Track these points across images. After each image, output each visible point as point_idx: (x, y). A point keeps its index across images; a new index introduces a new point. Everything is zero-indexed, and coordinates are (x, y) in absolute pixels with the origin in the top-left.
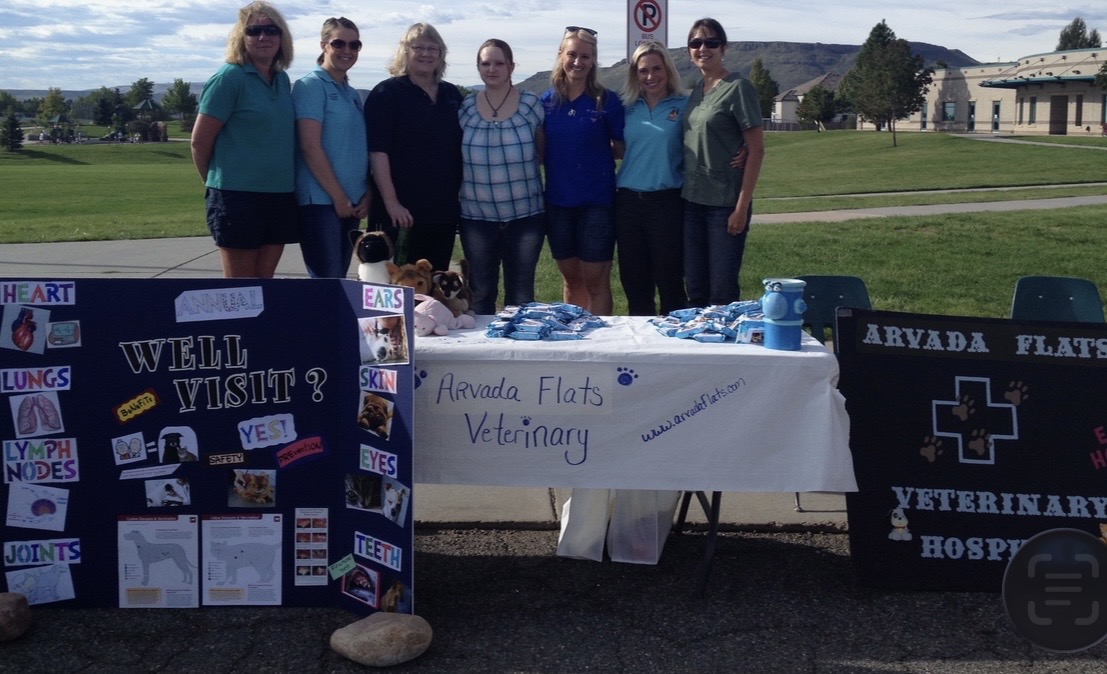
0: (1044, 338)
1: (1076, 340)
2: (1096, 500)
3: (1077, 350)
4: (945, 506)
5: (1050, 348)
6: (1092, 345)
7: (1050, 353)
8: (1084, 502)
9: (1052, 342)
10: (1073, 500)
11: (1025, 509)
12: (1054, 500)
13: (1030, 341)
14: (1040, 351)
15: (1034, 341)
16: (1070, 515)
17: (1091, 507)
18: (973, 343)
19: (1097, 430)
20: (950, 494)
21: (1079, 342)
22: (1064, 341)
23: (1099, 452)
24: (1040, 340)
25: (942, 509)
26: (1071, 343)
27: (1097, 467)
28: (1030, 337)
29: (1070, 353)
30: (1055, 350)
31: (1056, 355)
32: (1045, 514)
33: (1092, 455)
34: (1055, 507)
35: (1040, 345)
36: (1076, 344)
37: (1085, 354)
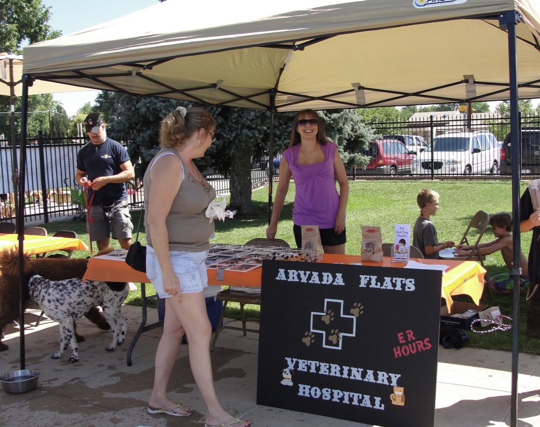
0: (376, 277)
1: (394, 279)
2: (392, 375)
3: (394, 285)
4: (313, 370)
5: (379, 284)
6: (403, 282)
7: (378, 287)
8: (386, 376)
9: (381, 280)
10: (380, 373)
11: (354, 376)
12: (370, 373)
13: (368, 279)
14: (373, 285)
15: (370, 279)
16: (378, 382)
17: (389, 379)
18: (336, 279)
19: (399, 335)
20: (316, 364)
21: (396, 280)
22: (387, 279)
23: (398, 348)
24: (374, 278)
25: (311, 371)
26: (391, 281)
27: (396, 356)
28: (368, 277)
29: (390, 287)
30: (382, 285)
31: (382, 288)
32: (365, 380)
33: (395, 349)
34: (370, 377)
35: (373, 282)
36: (394, 282)
37: (398, 288)
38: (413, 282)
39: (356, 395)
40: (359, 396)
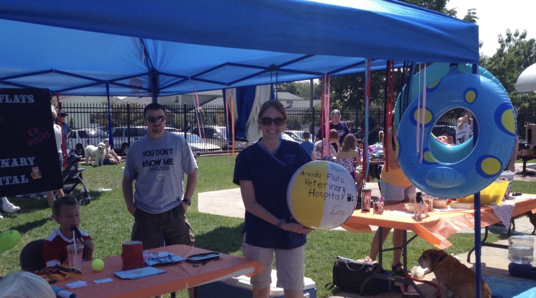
0: (8, 95)
1: (20, 96)
2: (30, 159)
3: (21, 100)
5: (11, 100)
6: (26, 98)
7: (11, 102)
8: (25, 160)
9: (11, 97)
10: (21, 159)
11: (4, 165)
12: (15, 160)
13: (3, 97)
14: (7, 101)
15: (5, 97)
16: (21, 165)
17: (28, 162)
19: (29, 132)
21: (21, 97)
22: (16, 96)
23: (30, 140)
24: (7, 96)
26: (19, 97)
27: (30, 146)
28: (3, 95)
29: (18, 101)
30: (13, 100)
31: (13, 102)
32: (12, 166)
33: (28, 141)
34: (15, 163)
35: (7, 99)
36: (20, 97)
37: (24, 101)
38: (33, 97)
39: (7, 178)
40: (9, 178)
